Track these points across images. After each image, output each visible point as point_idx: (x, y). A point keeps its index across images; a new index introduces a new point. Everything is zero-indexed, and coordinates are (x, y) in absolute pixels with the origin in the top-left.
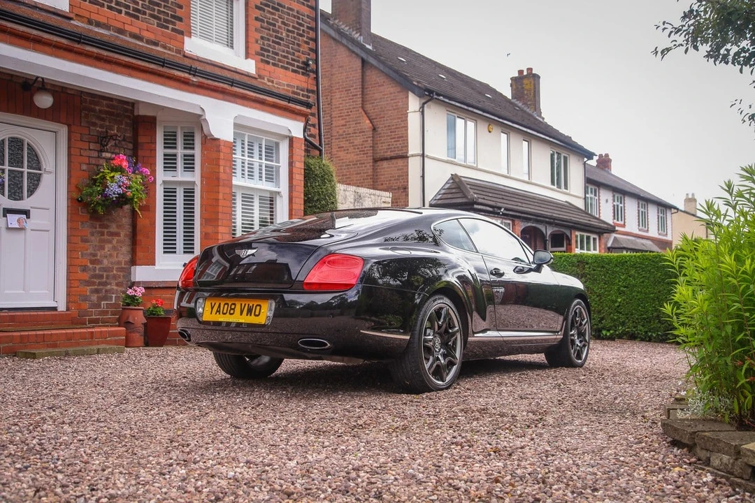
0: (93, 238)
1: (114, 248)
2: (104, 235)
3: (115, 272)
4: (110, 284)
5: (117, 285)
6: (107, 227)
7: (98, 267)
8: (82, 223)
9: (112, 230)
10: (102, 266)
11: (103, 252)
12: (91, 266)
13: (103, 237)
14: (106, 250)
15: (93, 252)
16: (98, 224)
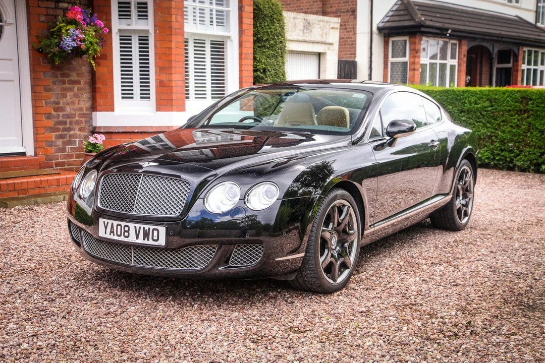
0: (55, 87)
1: (76, 96)
2: (65, 84)
3: (77, 118)
4: (73, 129)
5: (80, 130)
6: (68, 75)
7: (61, 114)
8: (44, 73)
9: (72, 78)
10: (65, 113)
11: (65, 100)
12: (55, 113)
13: (64, 86)
14: (68, 98)
15: (56, 100)
16: (59, 73)
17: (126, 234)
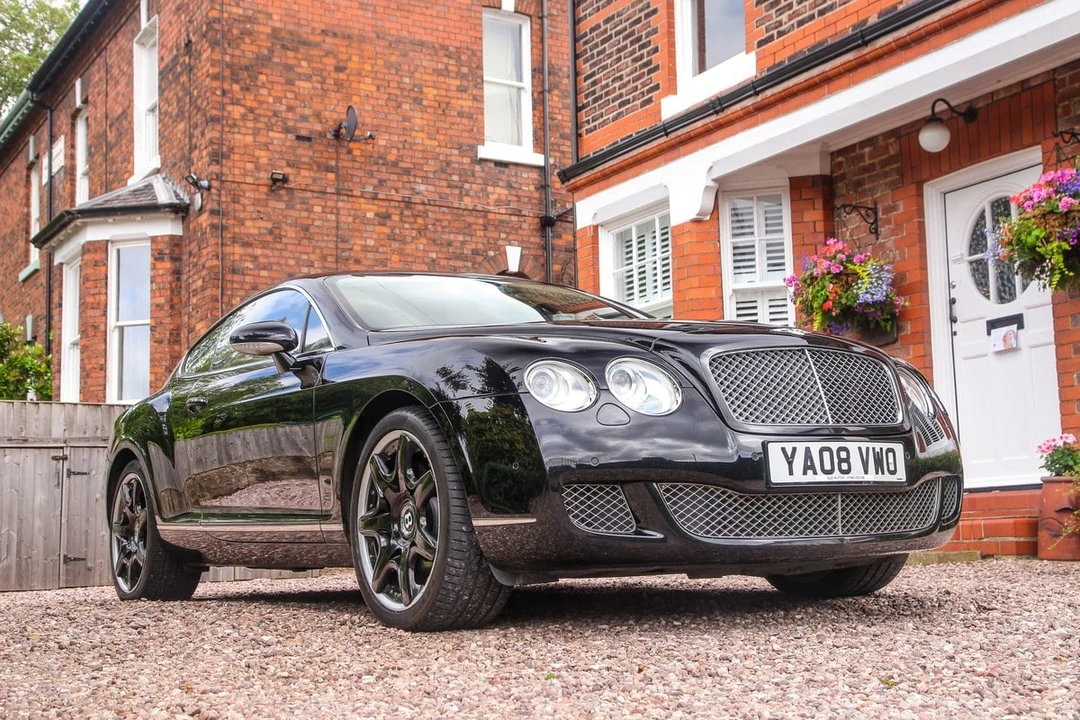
17: (845, 466)
